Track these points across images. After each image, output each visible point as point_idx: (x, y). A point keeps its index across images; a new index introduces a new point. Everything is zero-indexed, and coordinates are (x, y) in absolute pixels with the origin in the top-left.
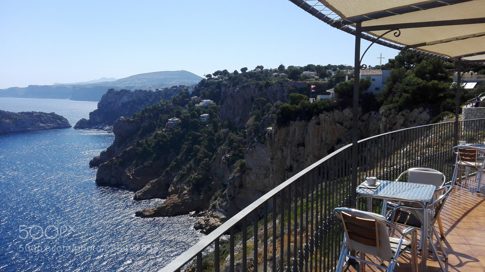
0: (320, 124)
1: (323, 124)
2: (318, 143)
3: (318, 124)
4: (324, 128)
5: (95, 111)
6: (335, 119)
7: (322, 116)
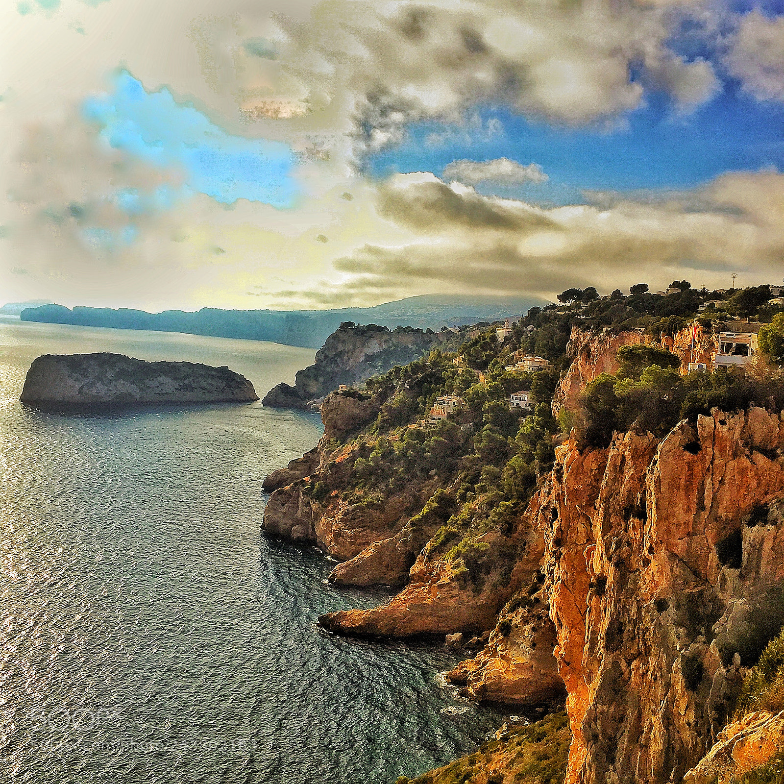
0: (701, 449)
1: (709, 450)
2: (688, 510)
3: (693, 447)
4: (712, 463)
5: (309, 369)
6: (751, 436)
7: (705, 422)
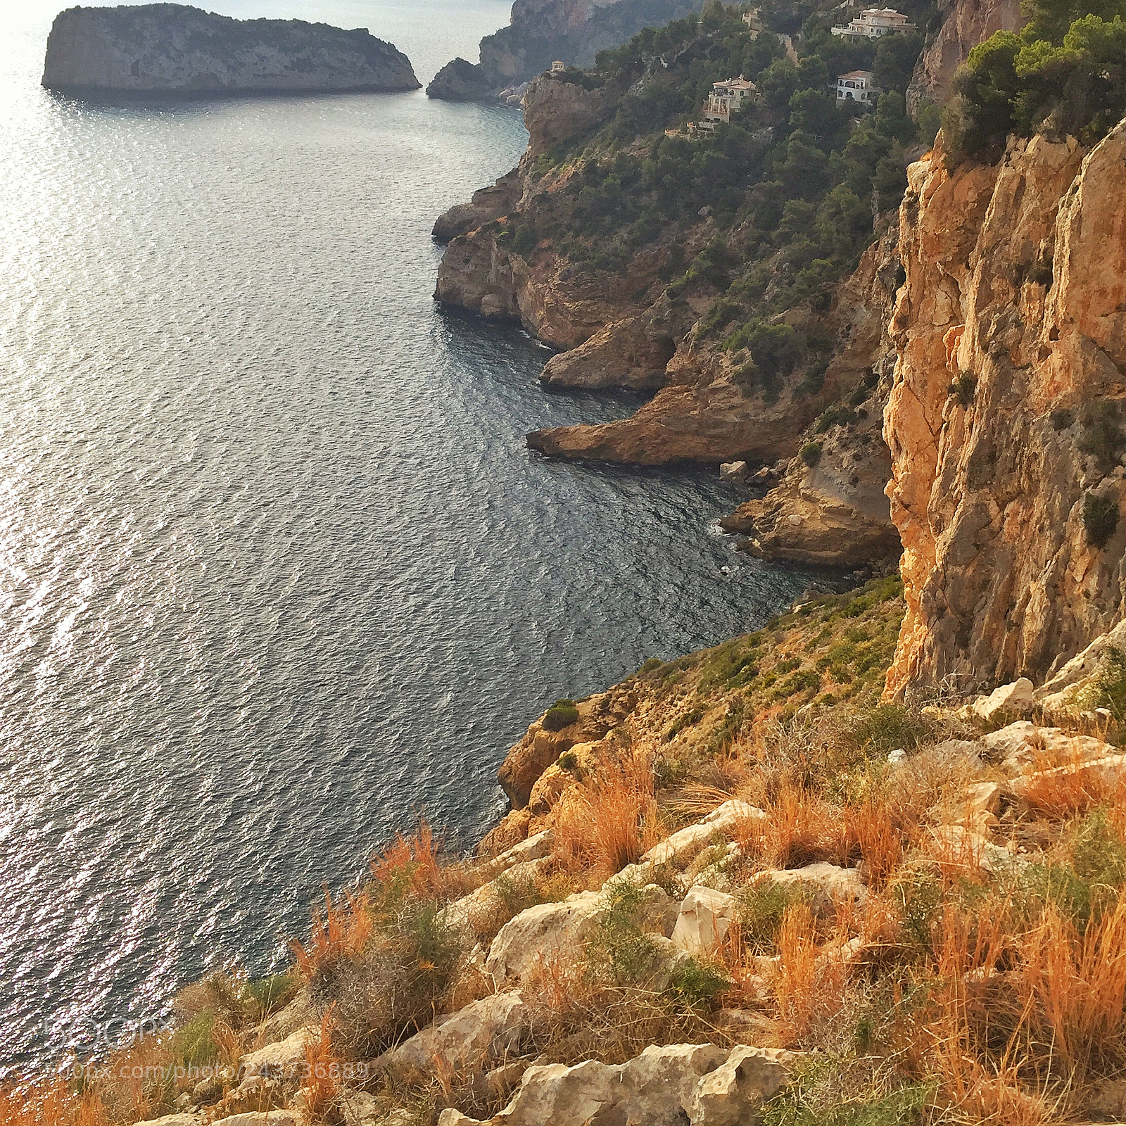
5: (501, 33)
